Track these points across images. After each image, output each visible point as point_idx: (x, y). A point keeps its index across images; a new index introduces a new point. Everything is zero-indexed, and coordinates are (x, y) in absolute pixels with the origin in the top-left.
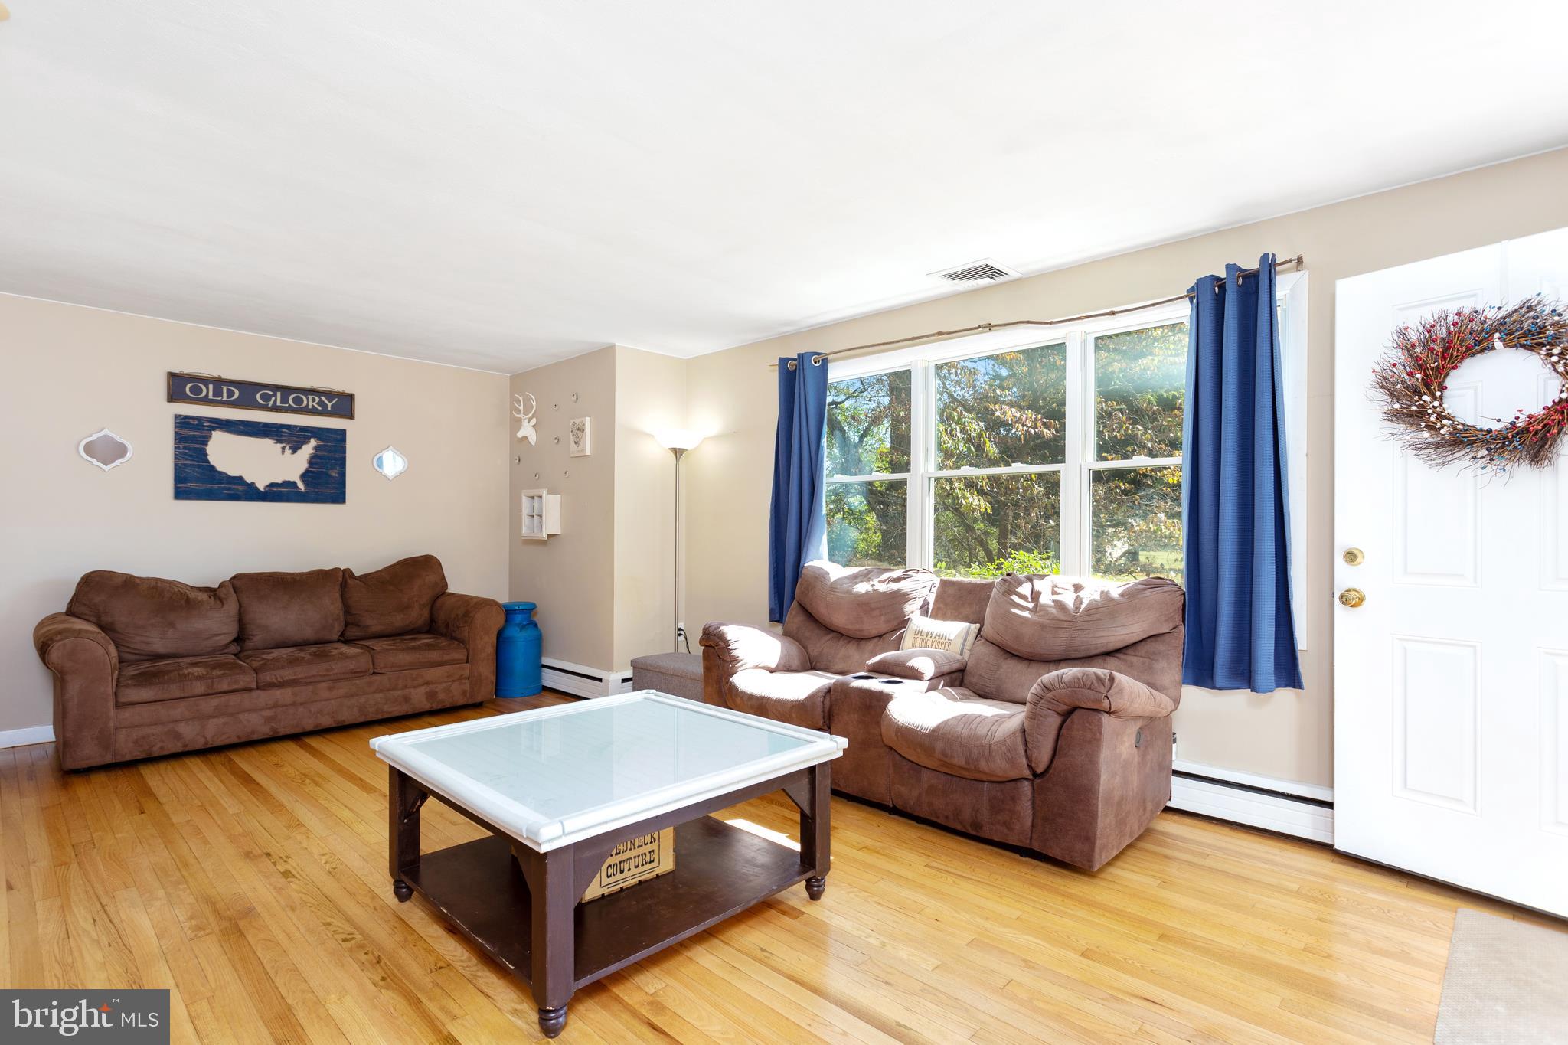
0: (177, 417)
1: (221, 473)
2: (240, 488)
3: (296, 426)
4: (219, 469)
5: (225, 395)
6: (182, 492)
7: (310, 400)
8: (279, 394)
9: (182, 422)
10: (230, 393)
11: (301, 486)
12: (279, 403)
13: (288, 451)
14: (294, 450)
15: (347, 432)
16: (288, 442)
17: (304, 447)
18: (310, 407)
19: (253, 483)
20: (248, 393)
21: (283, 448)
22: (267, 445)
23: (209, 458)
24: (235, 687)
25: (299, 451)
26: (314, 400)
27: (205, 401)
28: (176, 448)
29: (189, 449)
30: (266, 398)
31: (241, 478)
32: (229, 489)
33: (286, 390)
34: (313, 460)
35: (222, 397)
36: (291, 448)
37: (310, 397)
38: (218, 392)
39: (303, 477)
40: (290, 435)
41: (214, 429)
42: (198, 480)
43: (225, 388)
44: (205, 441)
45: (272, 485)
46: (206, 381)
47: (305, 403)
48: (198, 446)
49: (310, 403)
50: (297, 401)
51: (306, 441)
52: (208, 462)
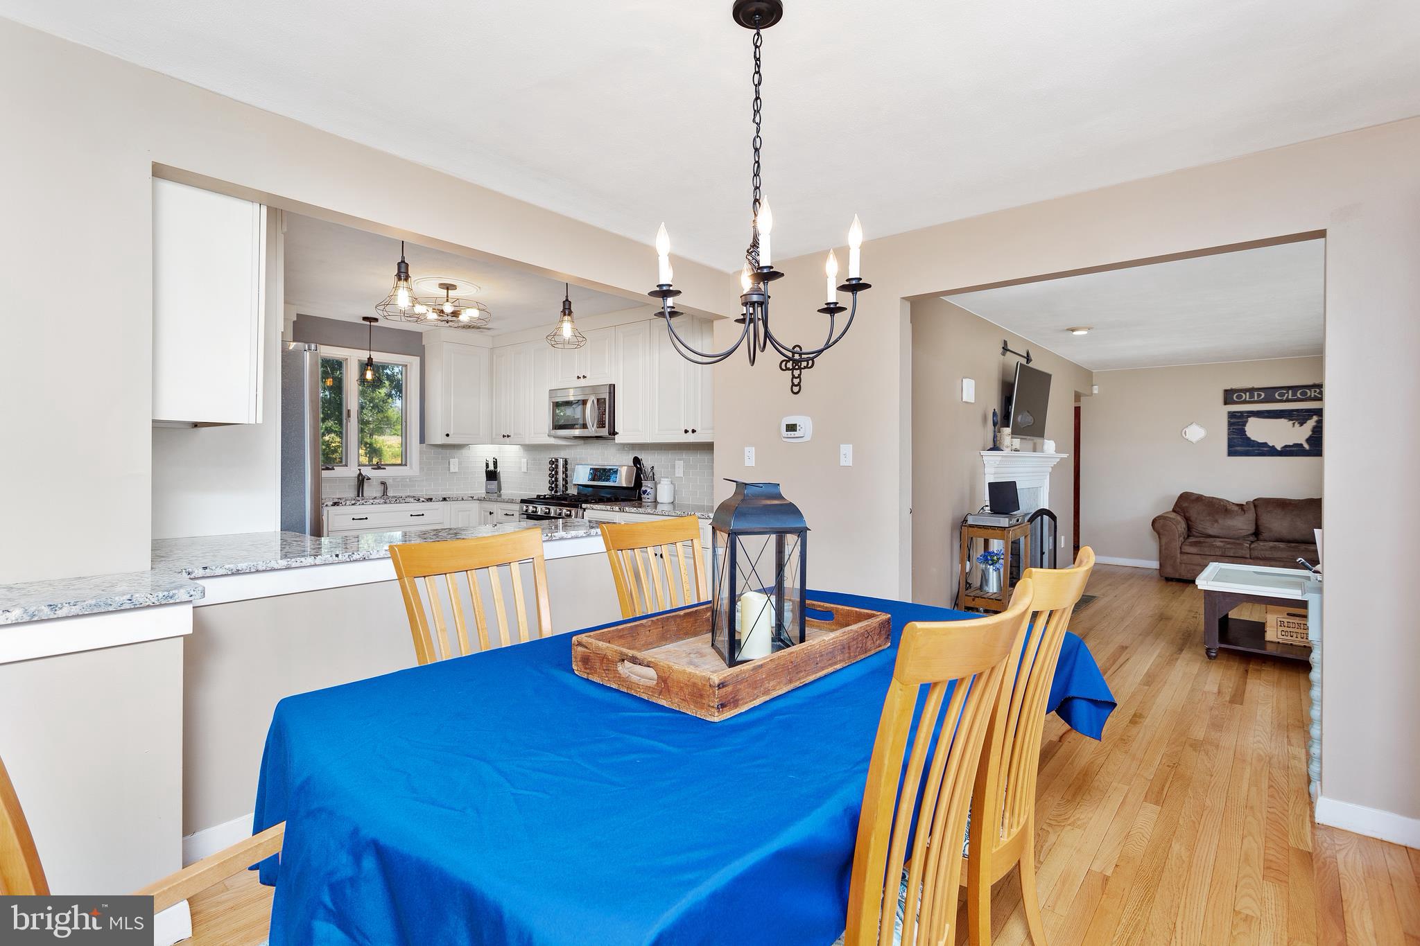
0: (1229, 413)
1: (1254, 441)
2: (1265, 449)
3: (1302, 410)
4: (1252, 439)
5: (1256, 397)
6: (1232, 452)
7: (1313, 392)
8: (1290, 392)
9: (1232, 415)
10: (1259, 395)
11: (1306, 446)
12: (1290, 397)
13: (1297, 425)
14: (1301, 424)
16: (1296, 420)
17: (1309, 422)
18: (1313, 396)
19: (1273, 446)
20: (1270, 393)
21: (1294, 424)
22: (1283, 423)
23: (1247, 433)
24: (1237, 555)
25: (1305, 425)
26: (1315, 391)
27: (1245, 402)
28: (1229, 429)
29: (1235, 429)
30: (1281, 395)
31: (1266, 443)
32: (1258, 450)
33: (1294, 388)
34: (1315, 430)
35: (1254, 398)
36: (1299, 423)
37: (1313, 390)
38: (1252, 396)
39: (1308, 440)
40: (1298, 415)
41: (1250, 417)
42: (1241, 446)
43: (1256, 393)
44: (1244, 424)
45: (1286, 446)
46: (1245, 391)
47: (1309, 394)
48: (1240, 427)
49: (1313, 394)
50: (1304, 394)
51: (1310, 417)
52: (1246, 435)
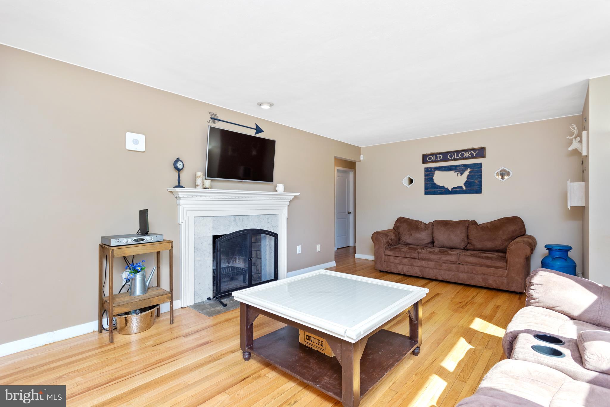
0: (425, 168)
1: (437, 185)
2: (443, 190)
3: (462, 165)
4: (437, 184)
5: (438, 158)
6: (427, 193)
7: (467, 153)
8: (455, 154)
9: (427, 170)
10: (440, 157)
11: (464, 188)
12: (455, 157)
13: (460, 175)
14: (461, 174)
15: (482, 163)
16: (459, 171)
17: (465, 172)
18: (467, 156)
19: (447, 188)
20: (445, 156)
21: (458, 174)
22: (452, 173)
23: (434, 181)
25: (463, 174)
26: (468, 153)
27: (433, 162)
28: (425, 178)
29: (428, 178)
30: (451, 156)
31: (443, 186)
32: (440, 191)
33: (458, 152)
34: (468, 177)
35: (437, 159)
36: (460, 173)
37: (467, 152)
38: (436, 158)
39: (465, 184)
40: (460, 169)
41: (435, 170)
42: (431, 188)
43: (438, 156)
44: (433, 175)
45: (454, 188)
46: (432, 155)
47: (465, 155)
48: (430, 177)
49: (467, 155)
50: (462, 155)
51: (466, 170)
52: (434, 182)
